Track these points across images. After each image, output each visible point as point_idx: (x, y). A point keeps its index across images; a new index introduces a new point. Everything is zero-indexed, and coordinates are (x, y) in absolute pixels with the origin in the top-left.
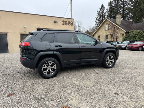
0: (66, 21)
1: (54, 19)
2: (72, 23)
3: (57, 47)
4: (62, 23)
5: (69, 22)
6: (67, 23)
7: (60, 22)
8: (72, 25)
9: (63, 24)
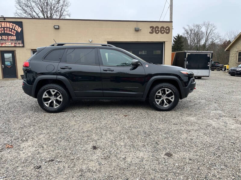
0: (157, 27)
1: (134, 25)
2: (169, 29)
3: (64, 69)
4: (150, 30)
5: (163, 27)
6: (158, 30)
7: (146, 29)
8: (167, 33)
9: (150, 33)
